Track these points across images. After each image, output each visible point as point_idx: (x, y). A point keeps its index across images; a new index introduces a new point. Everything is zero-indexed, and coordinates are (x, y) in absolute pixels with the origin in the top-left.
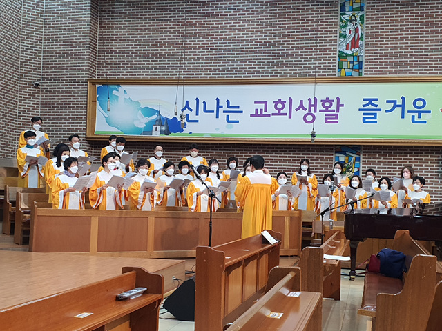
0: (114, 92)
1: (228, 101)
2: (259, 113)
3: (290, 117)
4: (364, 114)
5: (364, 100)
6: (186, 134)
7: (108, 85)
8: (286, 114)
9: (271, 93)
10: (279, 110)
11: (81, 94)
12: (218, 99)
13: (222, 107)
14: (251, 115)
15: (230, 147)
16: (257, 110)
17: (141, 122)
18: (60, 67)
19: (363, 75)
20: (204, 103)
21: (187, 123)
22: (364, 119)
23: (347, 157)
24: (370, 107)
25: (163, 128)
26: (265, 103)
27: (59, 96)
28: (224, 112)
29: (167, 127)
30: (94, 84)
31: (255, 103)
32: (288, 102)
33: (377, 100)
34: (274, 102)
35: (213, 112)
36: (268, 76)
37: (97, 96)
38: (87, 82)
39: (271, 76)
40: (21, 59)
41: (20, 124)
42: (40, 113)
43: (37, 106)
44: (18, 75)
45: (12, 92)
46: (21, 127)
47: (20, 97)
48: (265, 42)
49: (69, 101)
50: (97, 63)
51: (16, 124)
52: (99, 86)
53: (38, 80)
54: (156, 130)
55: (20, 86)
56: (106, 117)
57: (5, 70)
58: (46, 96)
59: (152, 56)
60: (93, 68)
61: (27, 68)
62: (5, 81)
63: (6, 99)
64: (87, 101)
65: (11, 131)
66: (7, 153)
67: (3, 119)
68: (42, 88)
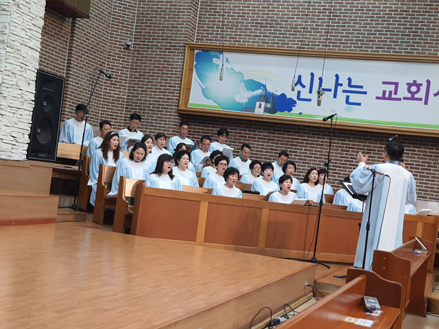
0: (215, 60)
1: (350, 80)
2: (387, 96)
3: (426, 103)
6: (295, 114)
7: (208, 51)
8: (421, 99)
9: (404, 73)
10: (414, 94)
11: (177, 60)
12: (337, 76)
13: (341, 85)
14: (377, 98)
15: (346, 134)
16: (384, 92)
17: (243, 96)
18: (155, 27)
20: (321, 79)
21: (297, 101)
25: (269, 105)
26: (396, 84)
27: (151, 61)
28: (344, 91)
29: (273, 105)
30: (192, 49)
31: (384, 83)
32: (425, 85)
34: (408, 84)
35: (330, 90)
36: (401, 52)
37: (195, 63)
38: (185, 47)
39: (405, 52)
40: (113, 15)
41: (106, 89)
42: (128, 79)
43: (126, 71)
44: (108, 33)
45: (101, 52)
46: (107, 93)
47: (108, 58)
48: (401, 11)
49: (162, 67)
50: (197, 25)
51: (102, 88)
52: (198, 51)
53: (130, 40)
54: (260, 107)
55: (110, 46)
56: (202, 88)
57: (96, 26)
58: (137, 60)
59: (261, 20)
60: (192, 31)
61: (119, 26)
62: (95, 39)
63: (95, 59)
64: (182, 69)
65: (96, 96)
66: (90, 120)
67: (89, 81)
68: (134, 50)
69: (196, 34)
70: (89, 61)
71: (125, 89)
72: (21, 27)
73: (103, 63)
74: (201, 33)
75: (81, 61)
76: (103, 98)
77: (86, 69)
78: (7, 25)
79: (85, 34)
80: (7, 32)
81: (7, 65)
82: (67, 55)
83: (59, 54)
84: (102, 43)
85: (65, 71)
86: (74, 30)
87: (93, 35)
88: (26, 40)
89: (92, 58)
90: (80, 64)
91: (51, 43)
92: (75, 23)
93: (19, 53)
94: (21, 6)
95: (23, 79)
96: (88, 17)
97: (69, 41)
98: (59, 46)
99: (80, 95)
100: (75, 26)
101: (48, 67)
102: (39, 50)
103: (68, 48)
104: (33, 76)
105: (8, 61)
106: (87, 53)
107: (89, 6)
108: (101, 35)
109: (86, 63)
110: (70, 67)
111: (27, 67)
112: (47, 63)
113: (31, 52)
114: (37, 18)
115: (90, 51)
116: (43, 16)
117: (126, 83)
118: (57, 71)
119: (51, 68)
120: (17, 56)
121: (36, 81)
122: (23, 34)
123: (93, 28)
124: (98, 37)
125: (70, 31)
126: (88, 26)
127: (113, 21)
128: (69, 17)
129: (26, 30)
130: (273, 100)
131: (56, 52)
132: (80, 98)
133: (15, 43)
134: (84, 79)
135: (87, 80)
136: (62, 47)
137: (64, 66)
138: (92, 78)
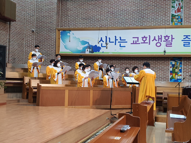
0: (68, 34)
1: (120, 37)
2: (135, 43)
3: (149, 44)
4: (184, 42)
5: (184, 36)
6: (101, 53)
7: (65, 31)
8: (147, 43)
9: (140, 33)
10: (144, 41)
11: (53, 35)
12: (115, 37)
13: (117, 40)
14: (131, 44)
15: (121, 58)
16: (134, 41)
17: (81, 47)
18: (43, 23)
19: (183, 25)
20: (109, 38)
21: (101, 47)
22: (184, 45)
23: (176, 63)
24: (187, 39)
25: (91, 50)
26: (138, 38)
27: (43, 36)
28: (119, 42)
29: (92, 50)
30: (59, 30)
31: (133, 38)
32: (148, 37)
33: (190, 36)
34: (142, 37)
35: (113, 42)
36: (139, 26)
37: (61, 36)
38: (56, 30)
39: (140, 26)
40: (26, 19)
43: (33, 41)
44: (25, 26)
45: (22, 34)
46: (26, 50)
47: (26, 36)
48: (137, 10)
49: (48, 38)
50: (60, 21)
51: (24, 49)
52: (61, 31)
53: (34, 29)
54: (87, 51)
55: (26, 32)
56: (64, 45)
58: (37, 36)
59: (85, 17)
60: (58, 23)
61: (29, 23)
62: (19, 29)
63: (20, 37)
64: (56, 38)
65: (22, 52)
66: (20, 62)
67: (18, 46)
68: (36, 33)
69: (60, 24)
70: (18, 38)
73: (23, 38)
74: (62, 24)
75: (14, 38)
79: (15, 28)
82: (8, 36)
83: (5, 36)
84: (22, 30)
85: (8, 43)
90: (14, 40)
91: (1, 32)
96: (16, 21)
97: (8, 31)
98: (5, 33)
100: (10, 25)
103: (8, 34)
106: (16, 35)
107: (16, 16)
115: (18, 34)
123: (18, 25)
125: (9, 27)
126: (16, 24)
127: (26, 22)
128: (8, 22)
130: (92, 48)
131: (3, 36)
132: (15, 53)
134: (16, 45)
135: (17, 46)
136: (6, 34)
137: (7, 41)
138: (20, 45)
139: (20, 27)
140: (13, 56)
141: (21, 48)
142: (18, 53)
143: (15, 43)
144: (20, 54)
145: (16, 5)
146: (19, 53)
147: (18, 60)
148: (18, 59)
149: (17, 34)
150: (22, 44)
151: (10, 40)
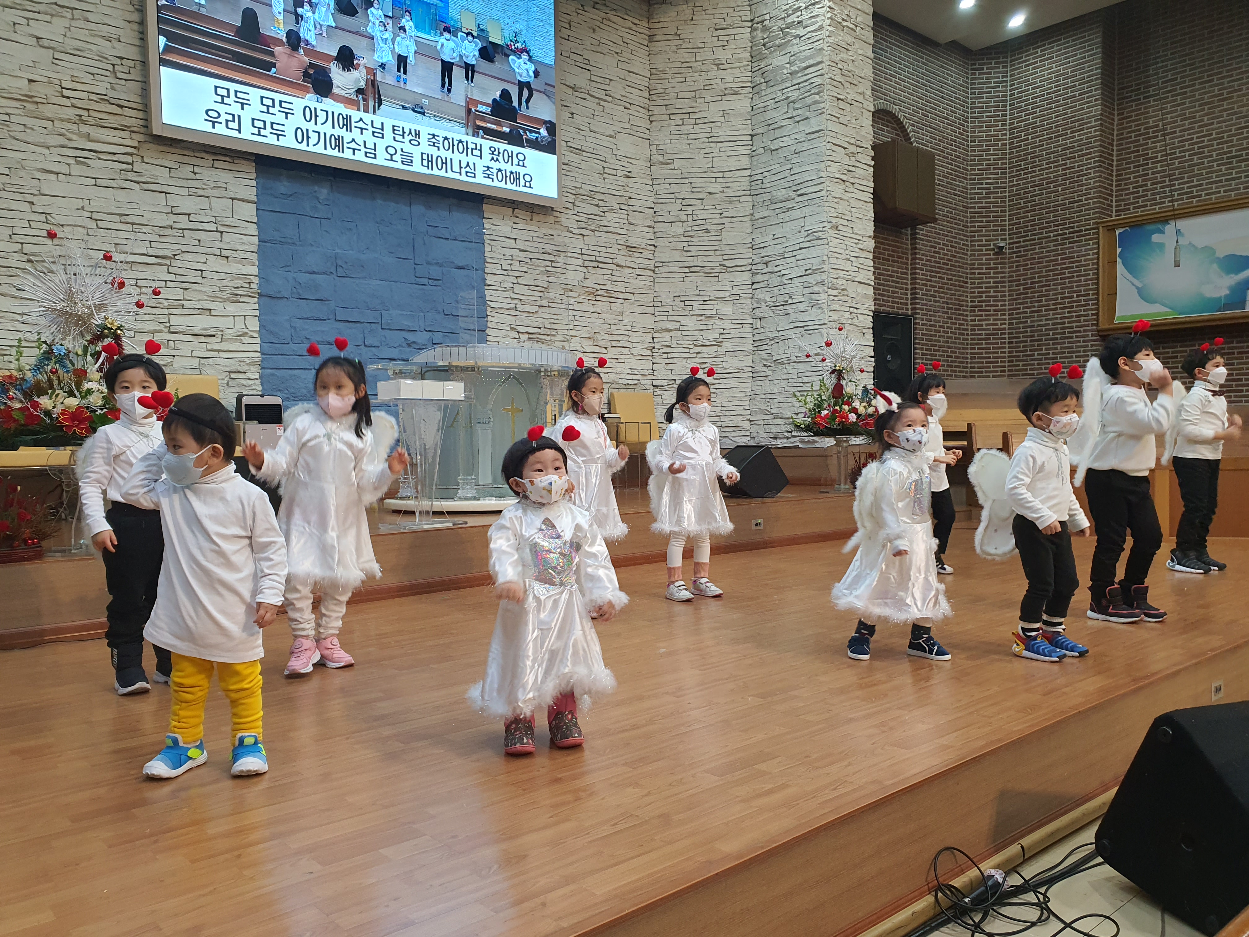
0: (1156, 238)
7: (1140, 225)
17: (1219, 286)
18: (1041, 209)
27: (1042, 262)
30: (1111, 229)
37: (1119, 250)
38: (1098, 228)
40: (971, 208)
41: (974, 320)
42: (1007, 298)
43: (1002, 287)
44: (967, 236)
45: (959, 267)
46: (976, 325)
47: (971, 274)
49: (1062, 269)
50: (1114, 188)
51: (967, 321)
52: (1121, 230)
53: (1002, 239)
55: (971, 255)
56: (1137, 288)
57: (947, 231)
58: (1017, 266)
60: (1107, 199)
61: (982, 222)
62: (947, 250)
63: (951, 280)
64: (1098, 263)
65: (960, 334)
66: (955, 371)
67: (947, 313)
68: (1010, 253)
69: (1114, 204)
71: (1004, 315)
72: (844, 256)
73: (964, 282)
74: (1123, 200)
75: (931, 286)
76: (972, 335)
77: (939, 297)
78: (825, 258)
79: (932, 246)
80: (826, 267)
81: (831, 314)
82: (909, 282)
83: (898, 283)
84: (958, 253)
85: (909, 306)
86: (916, 243)
87: (944, 244)
88: (853, 274)
89: (948, 279)
90: (931, 291)
91: (885, 270)
92: (916, 234)
93: (846, 293)
94: (840, 228)
95: (856, 329)
96: (935, 220)
97: (909, 262)
98: (897, 272)
99: (935, 336)
100: (916, 238)
101: (884, 306)
102: (873, 284)
103: (909, 272)
104: (868, 321)
105: (832, 308)
106: (939, 272)
107: (934, 204)
108: (956, 242)
109: (939, 287)
110: (916, 298)
111: (859, 311)
112: (883, 300)
113: (861, 289)
114: (864, 239)
115: (943, 268)
116: (872, 234)
117: (1005, 305)
118: (898, 308)
119: (889, 306)
120: (843, 298)
121: (873, 328)
122: (848, 266)
123: (943, 235)
124: (952, 246)
125: (909, 247)
126: (935, 233)
127: (971, 217)
128: (906, 227)
129: (852, 259)
131: (893, 282)
132: (936, 341)
133: (840, 281)
134: (939, 311)
135: (943, 312)
136: (902, 273)
137: (907, 299)
138: (951, 309)
139: (951, 242)
140: (931, 350)
141: (956, 319)
142: (948, 337)
143: (935, 301)
144: (955, 343)
145: (934, 159)
146: (951, 338)
147: (948, 366)
148: (947, 361)
149: (939, 268)
150: (959, 305)
151: (916, 293)
